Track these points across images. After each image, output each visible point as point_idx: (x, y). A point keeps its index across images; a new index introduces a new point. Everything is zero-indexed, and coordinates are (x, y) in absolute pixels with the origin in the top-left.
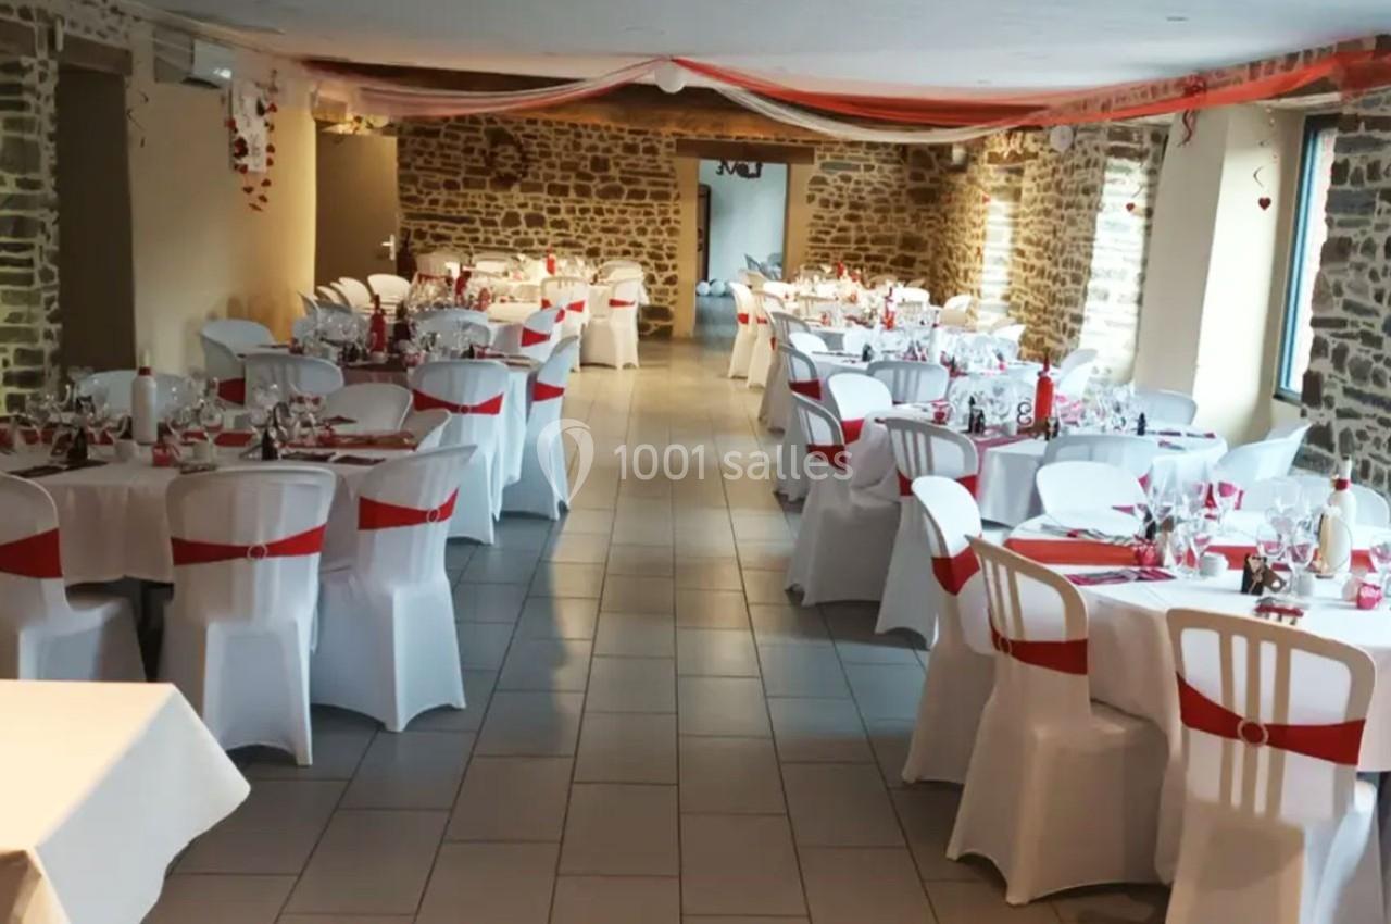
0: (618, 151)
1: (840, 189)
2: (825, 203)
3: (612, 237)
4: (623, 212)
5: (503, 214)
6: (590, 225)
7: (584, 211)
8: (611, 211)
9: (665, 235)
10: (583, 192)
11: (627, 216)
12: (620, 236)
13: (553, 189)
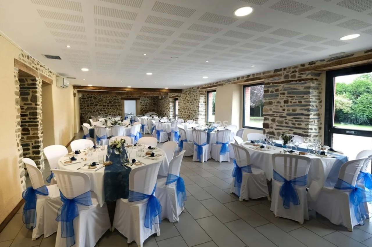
0: (113, 100)
1: (144, 103)
2: (142, 105)
3: (113, 112)
5: (96, 110)
7: (108, 109)
8: (112, 108)
10: (108, 106)
11: (115, 109)
13: (104, 106)
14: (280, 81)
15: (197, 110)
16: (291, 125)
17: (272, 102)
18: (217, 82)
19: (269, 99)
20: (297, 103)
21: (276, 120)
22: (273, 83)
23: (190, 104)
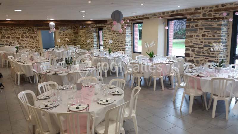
0: (28, 31)
1: (63, 33)
2: (61, 35)
3: (28, 44)
4: (30, 40)
5: (9, 42)
6: (25, 43)
7: (23, 41)
8: (28, 40)
9: (37, 43)
10: (22, 37)
11: (30, 41)
12: (30, 44)
13: (17, 38)
14: (199, 18)
15: (124, 41)
16: (207, 54)
17: (192, 35)
18: (143, 16)
19: (190, 33)
20: (212, 37)
21: (195, 51)
22: (194, 20)
23: (116, 35)
